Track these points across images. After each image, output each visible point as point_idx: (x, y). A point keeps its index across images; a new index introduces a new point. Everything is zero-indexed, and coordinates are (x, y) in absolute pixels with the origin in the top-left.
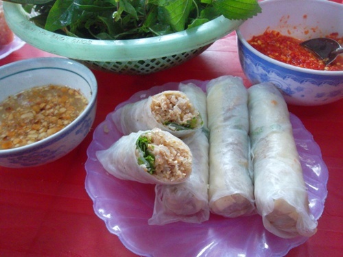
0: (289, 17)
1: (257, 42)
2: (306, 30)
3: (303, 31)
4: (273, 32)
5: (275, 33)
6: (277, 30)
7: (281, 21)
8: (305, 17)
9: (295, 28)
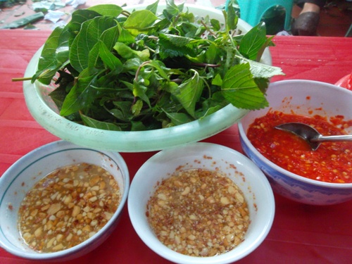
0: (291, 98)
1: (259, 125)
2: (310, 110)
3: (307, 111)
4: (275, 112)
5: (278, 113)
6: (279, 111)
7: (283, 101)
8: (308, 98)
9: (298, 108)
